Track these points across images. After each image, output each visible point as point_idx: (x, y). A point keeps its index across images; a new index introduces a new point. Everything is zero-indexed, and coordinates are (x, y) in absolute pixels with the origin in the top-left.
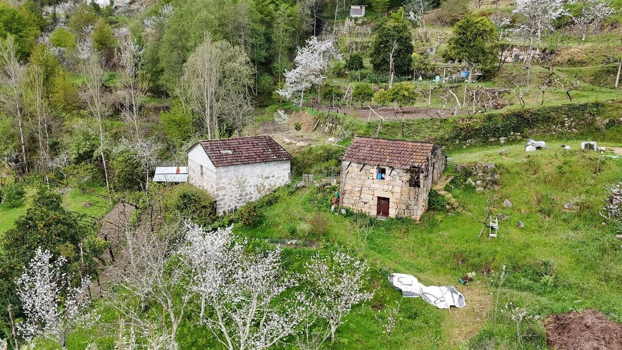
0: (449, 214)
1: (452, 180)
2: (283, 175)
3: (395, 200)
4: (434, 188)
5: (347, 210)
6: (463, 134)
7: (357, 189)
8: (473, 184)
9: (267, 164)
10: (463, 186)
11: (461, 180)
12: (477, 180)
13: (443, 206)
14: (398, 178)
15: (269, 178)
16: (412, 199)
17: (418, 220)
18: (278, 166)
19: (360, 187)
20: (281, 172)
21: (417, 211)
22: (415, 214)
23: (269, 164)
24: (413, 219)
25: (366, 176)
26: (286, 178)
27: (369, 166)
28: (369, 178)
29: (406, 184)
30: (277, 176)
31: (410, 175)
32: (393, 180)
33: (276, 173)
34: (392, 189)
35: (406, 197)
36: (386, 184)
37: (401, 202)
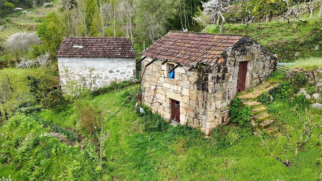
0: (255, 133)
1: (276, 89)
2: (128, 71)
3: (184, 105)
4: (240, 97)
5: (145, 109)
7: (153, 87)
8: (308, 97)
10: (293, 98)
11: (290, 90)
12: (314, 93)
13: (247, 122)
14: (186, 77)
15: (113, 72)
16: (200, 106)
17: (207, 135)
18: (122, 63)
19: (155, 85)
20: (125, 68)
21: (206, 123)
22: (204, 126)
23: (113, 60)
24: (202, 132)
25: (159, 74)
26: (130, 74)
27: (160, 61)
28: (161, 76)
29: (193, 86)
30: (122, 71)
31: (198, 75)
32: (181, 80)
33: (120, 68)
34: (181, 91)
35: (195, 102)
36: (176, 84)
37: (189, 108)
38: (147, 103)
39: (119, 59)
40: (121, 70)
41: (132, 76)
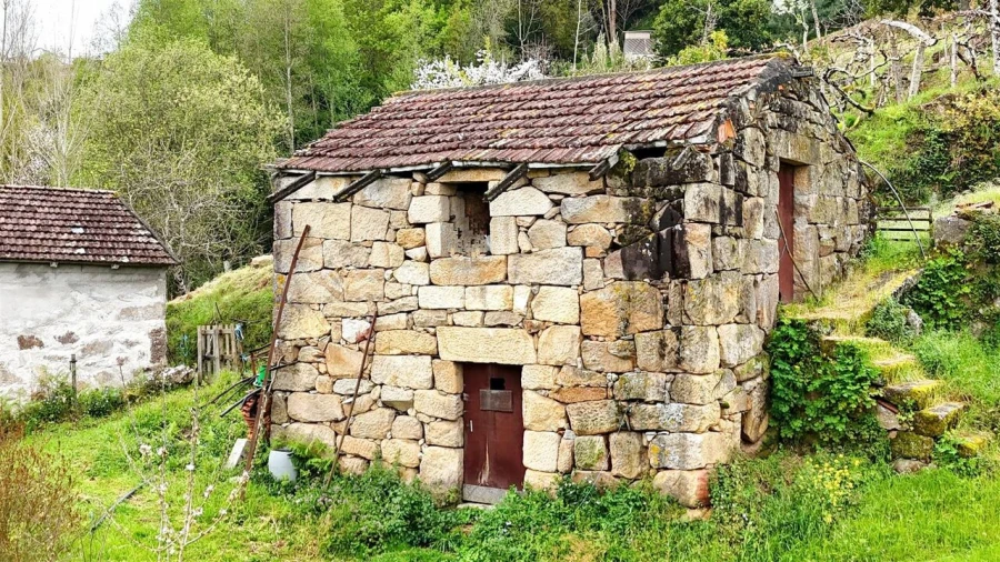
0: (903, 465)
1: (912, 288)
2: (122, 336)
3: (548, 378)
4: (799, 314)
5: (300, 460)
6: (956, 161)
7: (355, 329)
9: (32, 278)
13: (858, 416)
14: (557, 230)
15: (41, 345)
16: (647, 356)
17: (692, 502)
18: (95, 294)
19: (364, 313)
20: (111, 322)
21: (685, 438)
22: (672, 460)
23: (44, 279)
24: (664, 494)
25: (394, 248)
26: (138, 354)
27: (402, 180)
28: (407, 258)
29: (603, 265)
30: (90, 339)
31: (625, 203)
32: (530, 252)
33: (83, 323)
34: (528, 306)
35: (614, 346)
36: (500, 277)
37: (584, 382)
38: (308, 429)
39: (75, 276)
40: (84, 331)
41: (146, 363)
